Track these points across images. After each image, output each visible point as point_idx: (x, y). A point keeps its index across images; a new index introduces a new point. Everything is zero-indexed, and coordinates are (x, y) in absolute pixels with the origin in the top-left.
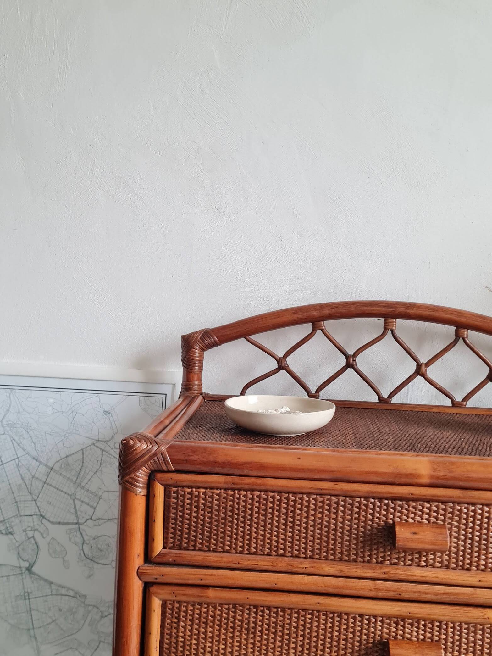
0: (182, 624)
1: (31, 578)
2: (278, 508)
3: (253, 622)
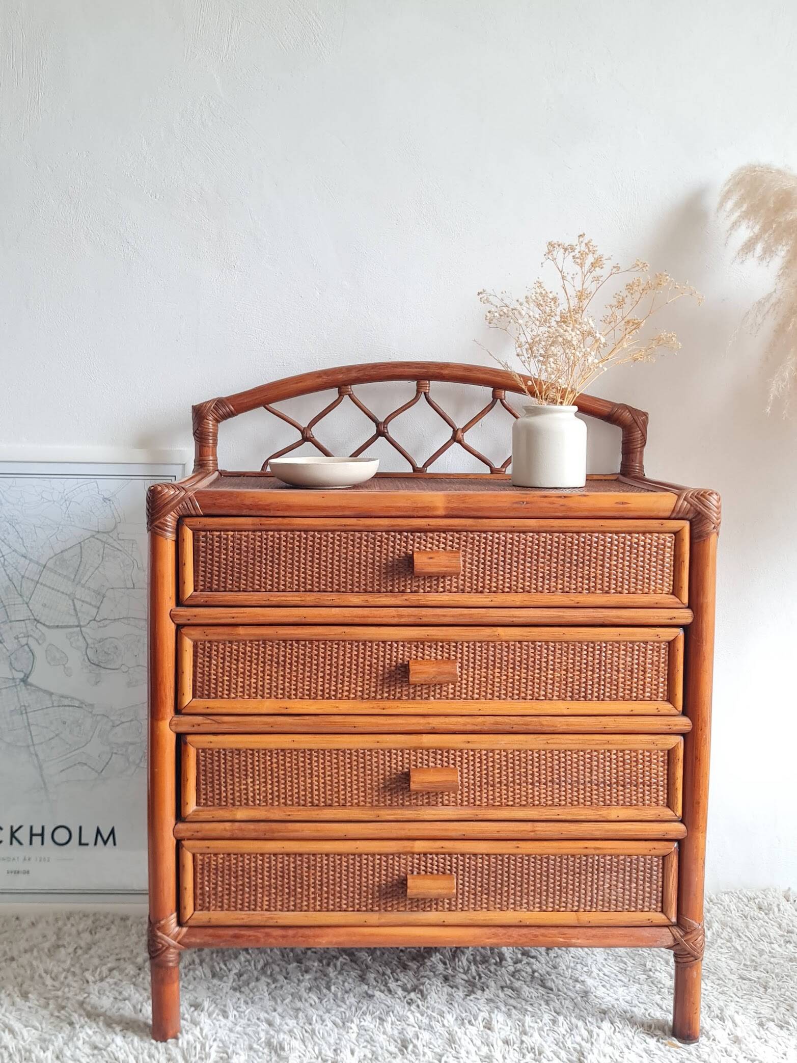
0: (214, 662)
1: (28, 689)
3: (283, 656)
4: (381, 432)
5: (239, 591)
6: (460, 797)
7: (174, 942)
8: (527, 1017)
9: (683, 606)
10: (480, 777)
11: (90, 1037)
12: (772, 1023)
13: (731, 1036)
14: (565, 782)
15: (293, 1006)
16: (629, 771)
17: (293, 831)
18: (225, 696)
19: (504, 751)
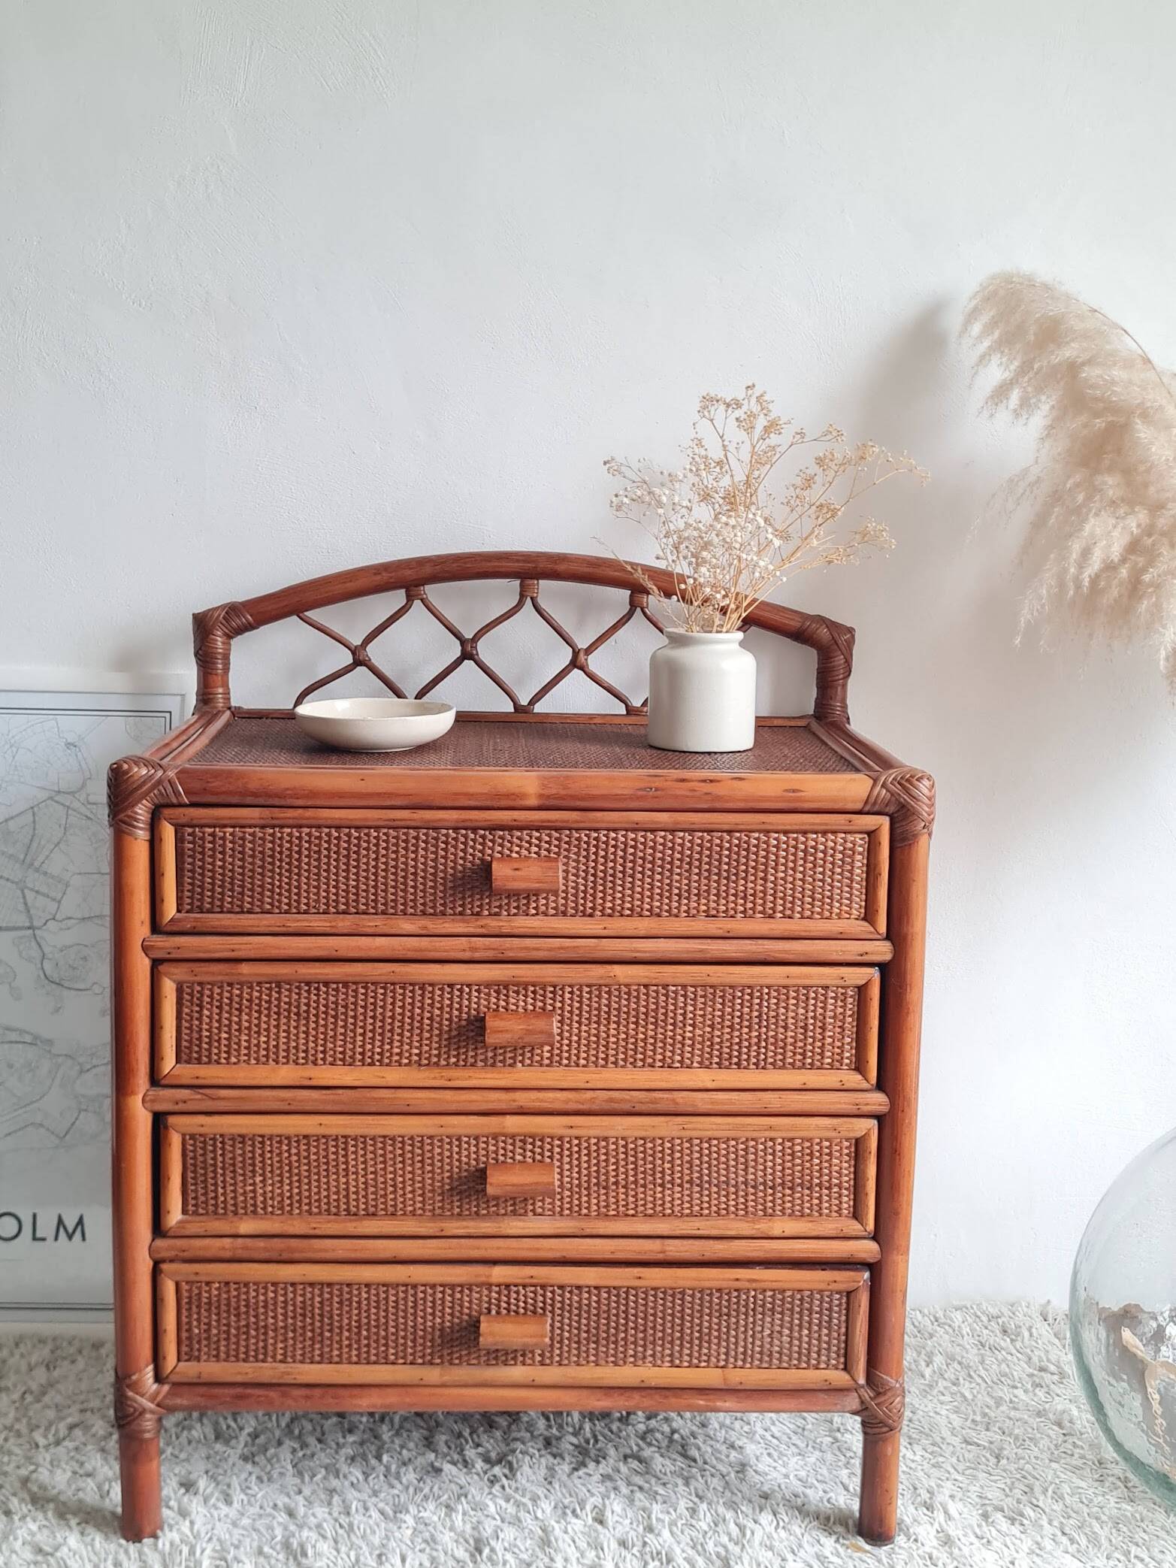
0: (206, 1012)
2: (335, 849)
3: (305, 1004)
4: (468, 653)
5: (242, 912)
6: (559, 1203)
7: (151, 1406)
8: (654, 1505)
9: (879, 937)
10: (588, 1175)
11: (33, 1534)
12: (999, 1515)
13: (941, 1535)
14: (709, 1182)
15: (327, 1484)
16: (800, 1168)
17: (321, 1250)
18: (223, 1061)
19: (622, 1139)
